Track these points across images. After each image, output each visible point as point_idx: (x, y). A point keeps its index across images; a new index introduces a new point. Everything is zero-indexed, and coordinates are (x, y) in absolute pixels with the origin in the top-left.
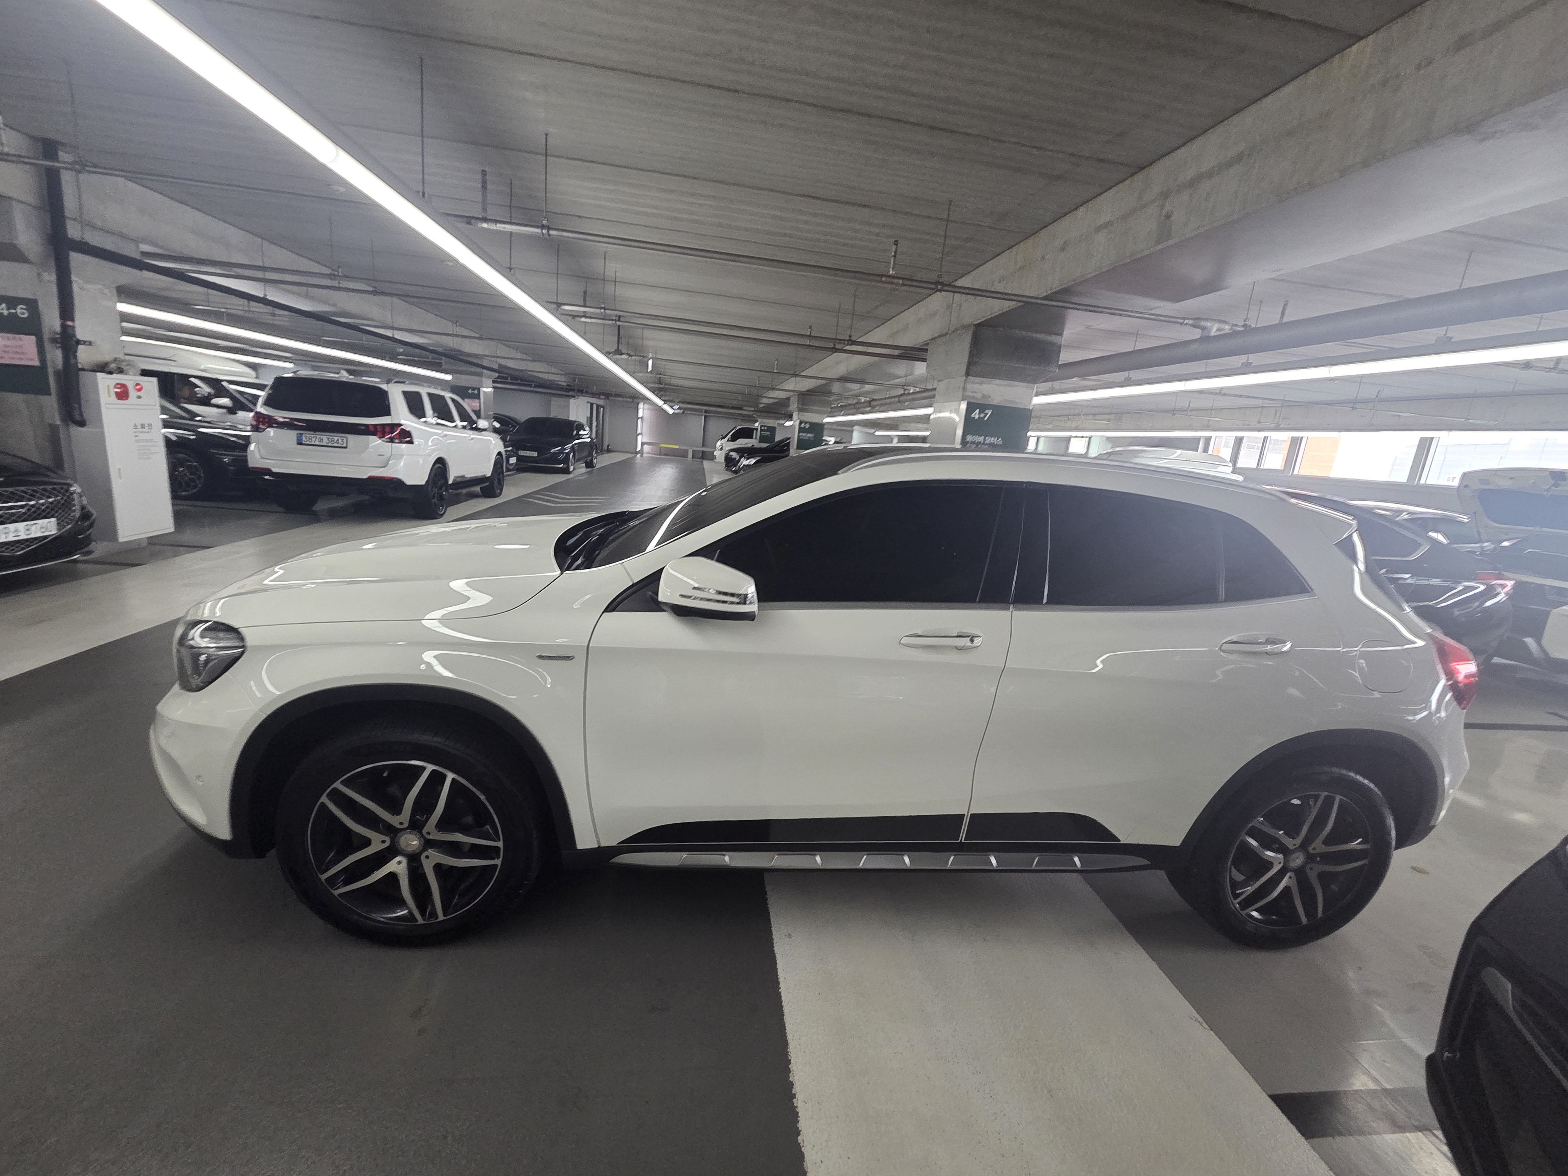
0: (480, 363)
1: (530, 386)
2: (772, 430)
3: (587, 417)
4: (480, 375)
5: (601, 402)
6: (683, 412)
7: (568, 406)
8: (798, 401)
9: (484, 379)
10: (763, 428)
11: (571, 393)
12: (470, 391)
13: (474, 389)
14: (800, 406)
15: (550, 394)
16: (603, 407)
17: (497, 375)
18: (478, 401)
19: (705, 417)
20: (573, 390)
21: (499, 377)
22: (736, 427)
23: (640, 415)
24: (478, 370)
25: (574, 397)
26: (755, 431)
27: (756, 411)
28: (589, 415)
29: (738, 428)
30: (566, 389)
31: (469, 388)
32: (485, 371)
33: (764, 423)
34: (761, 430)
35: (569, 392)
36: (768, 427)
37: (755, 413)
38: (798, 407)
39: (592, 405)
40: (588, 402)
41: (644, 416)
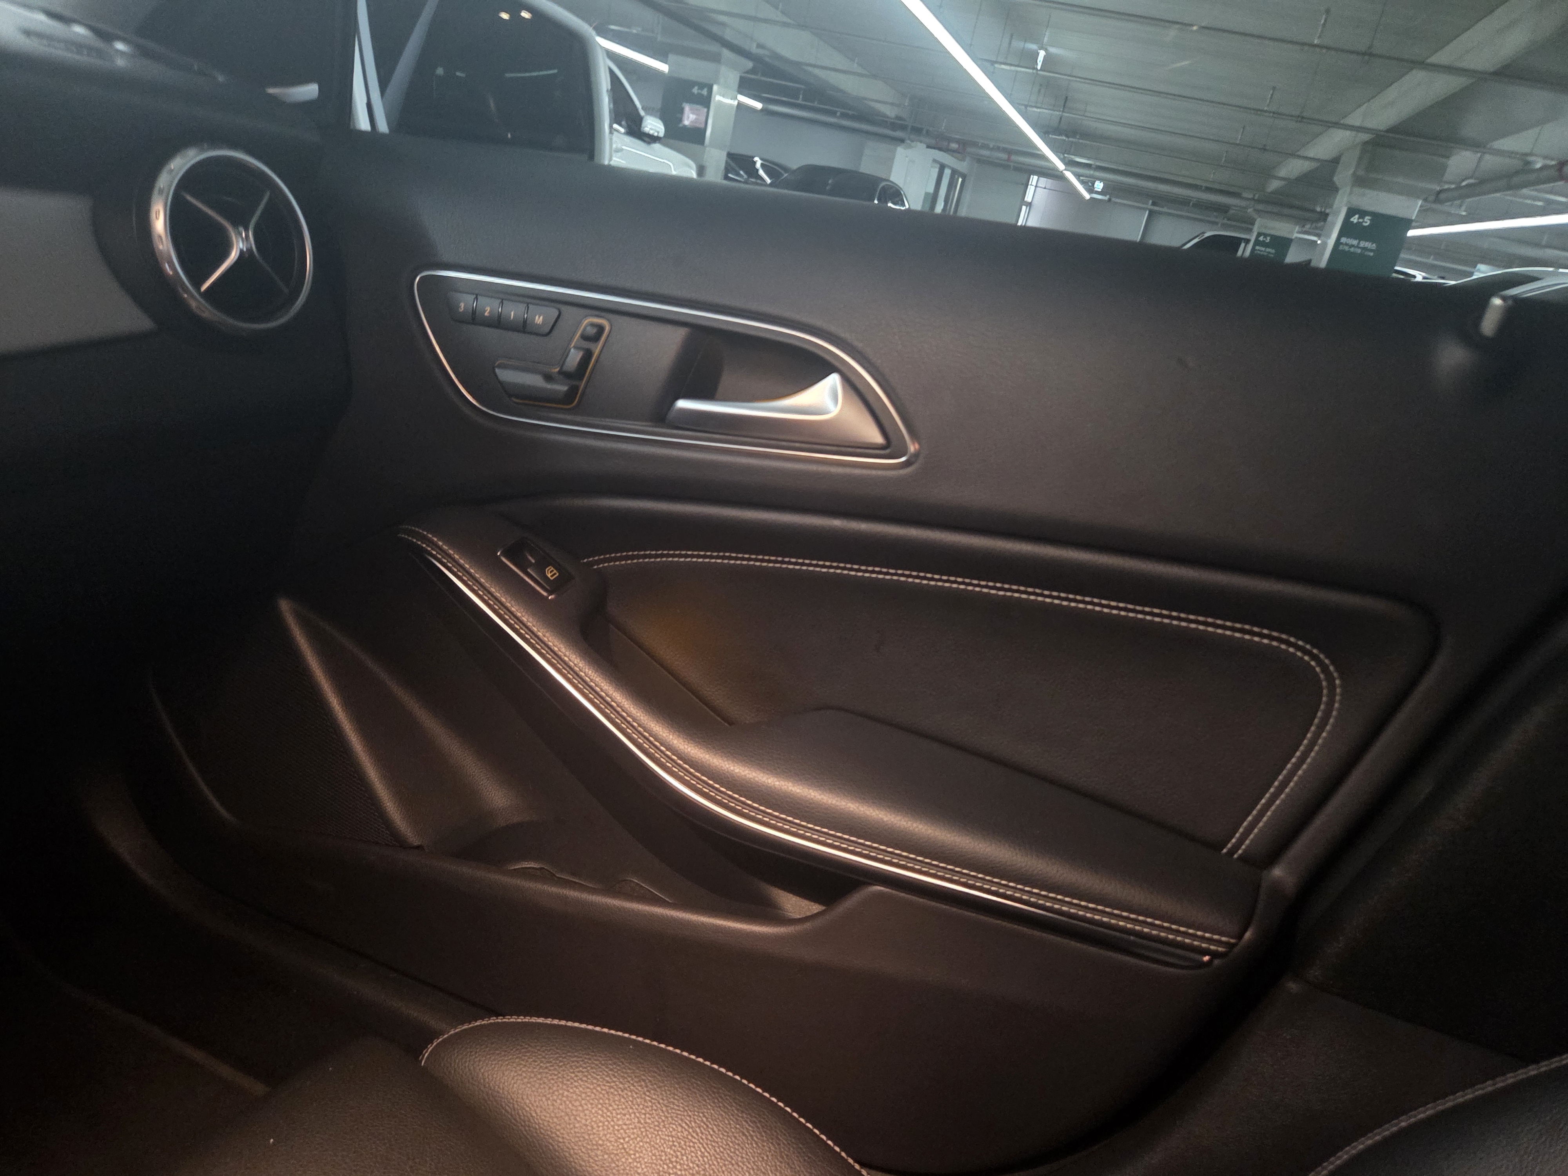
0: (719, 33)
1: (833, 114)
2: (1283, 244)
3: (927, 194)
4: (716, 58)
5: (962, 166)
6: (1110, 200)
7: (892, 159)
8: (1360, 159)
9: (723, 69)
10: (1261, 238)
11: (899, 134)
12: (695, 90)
13: (702, 86)
14: (1361, 173)
15: (867, 133)
16: (964, 177)
17: (750, 65)
18: (706, 110)
19: (1151, 213)
20: (903, 128)
21: (753, 71)
22: (1204, 233)
23: (1028, 198)
24: (714, 47)
25: (902, 141)
26: (1243, 245)
27: (1259, 201)
28: (931, 190)
29: (1207, 235)
30: (893, 124)
31: (693, 84)
32: (726, 53)
33: (1266, 227)
34: (1257, 242)
35: (895, 131)
36: (1272, 236)
37: (1252, 203)
38: (1354, 174)
39: (942, 167)
40: (935, 161)
41: (1035, 202)
